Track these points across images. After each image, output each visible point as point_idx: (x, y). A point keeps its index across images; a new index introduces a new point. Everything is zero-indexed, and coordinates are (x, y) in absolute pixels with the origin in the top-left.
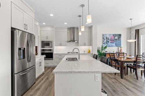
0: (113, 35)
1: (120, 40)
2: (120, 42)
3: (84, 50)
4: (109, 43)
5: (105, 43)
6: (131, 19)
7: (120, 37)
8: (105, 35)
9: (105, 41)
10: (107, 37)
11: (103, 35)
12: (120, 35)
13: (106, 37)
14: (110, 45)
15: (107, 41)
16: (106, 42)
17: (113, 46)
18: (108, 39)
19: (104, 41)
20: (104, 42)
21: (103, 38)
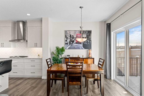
0: (80, 33)
1: (90, 38)
2: (90, 42)
3: (39, 54)
4: (74, 43)
5: (69, 44)
6: (80, 7)
7: (90, 35)
8: (68, 32)
9: (68, 40)
10: (71, 35)
11: (66, 32)
12: (90, 32)
13: (69, 35)
14: (76, 46)
15: (70, 40)
16: (70, 42)
17: (79, 48)
18: (73, 38)
19: (66, 41)
20: (66, 42)
21: (66, 36)
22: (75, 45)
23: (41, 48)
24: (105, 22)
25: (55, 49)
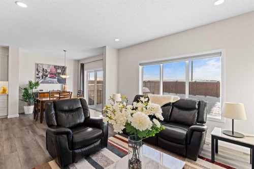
0: (55, 67)
4: (47, 77)
5: (41, 78)
7: (65, 71)
8: (40, 66)
9: (41, 74)
10: (43, 69)
11: (37, 65)
14: (50, 80)
15: (43, 74)
16: (42, 76)
17: (53, 83)
18: (46, 72)
19: (38, 74)
20: (38, 76)
21: (37, 69)
22: (48, 79)
23: (7, 82)
24: (78, 61)
25: (28, 83)
